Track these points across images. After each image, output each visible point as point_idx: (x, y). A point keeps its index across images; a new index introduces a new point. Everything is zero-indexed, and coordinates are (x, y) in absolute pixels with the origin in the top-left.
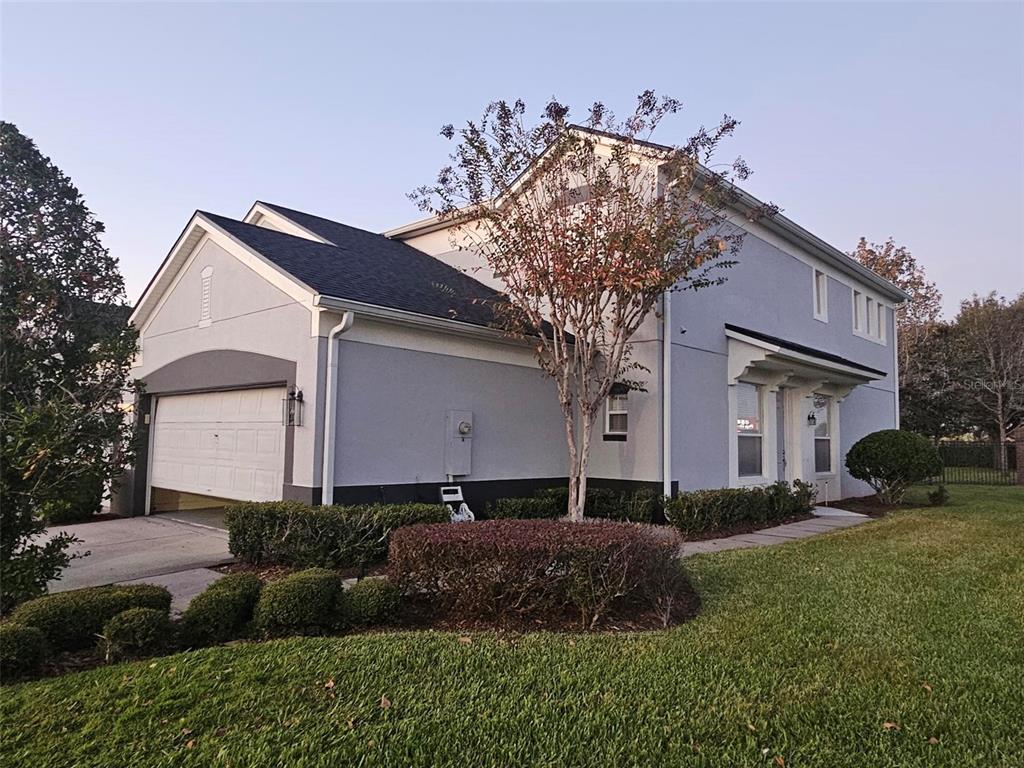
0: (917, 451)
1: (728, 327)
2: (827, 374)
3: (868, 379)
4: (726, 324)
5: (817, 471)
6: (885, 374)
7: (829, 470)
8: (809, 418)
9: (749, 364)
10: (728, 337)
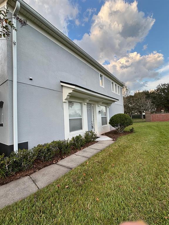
0: (126, 119)
1: (61, 82)
2: (103, 100)
3: (114, 101)
4: (61, 81)
5: (102, 125)
6: (118, 100)
7: (107, 124)
8: (99, 112)
9: (68, 94)
10: (62, 86)
